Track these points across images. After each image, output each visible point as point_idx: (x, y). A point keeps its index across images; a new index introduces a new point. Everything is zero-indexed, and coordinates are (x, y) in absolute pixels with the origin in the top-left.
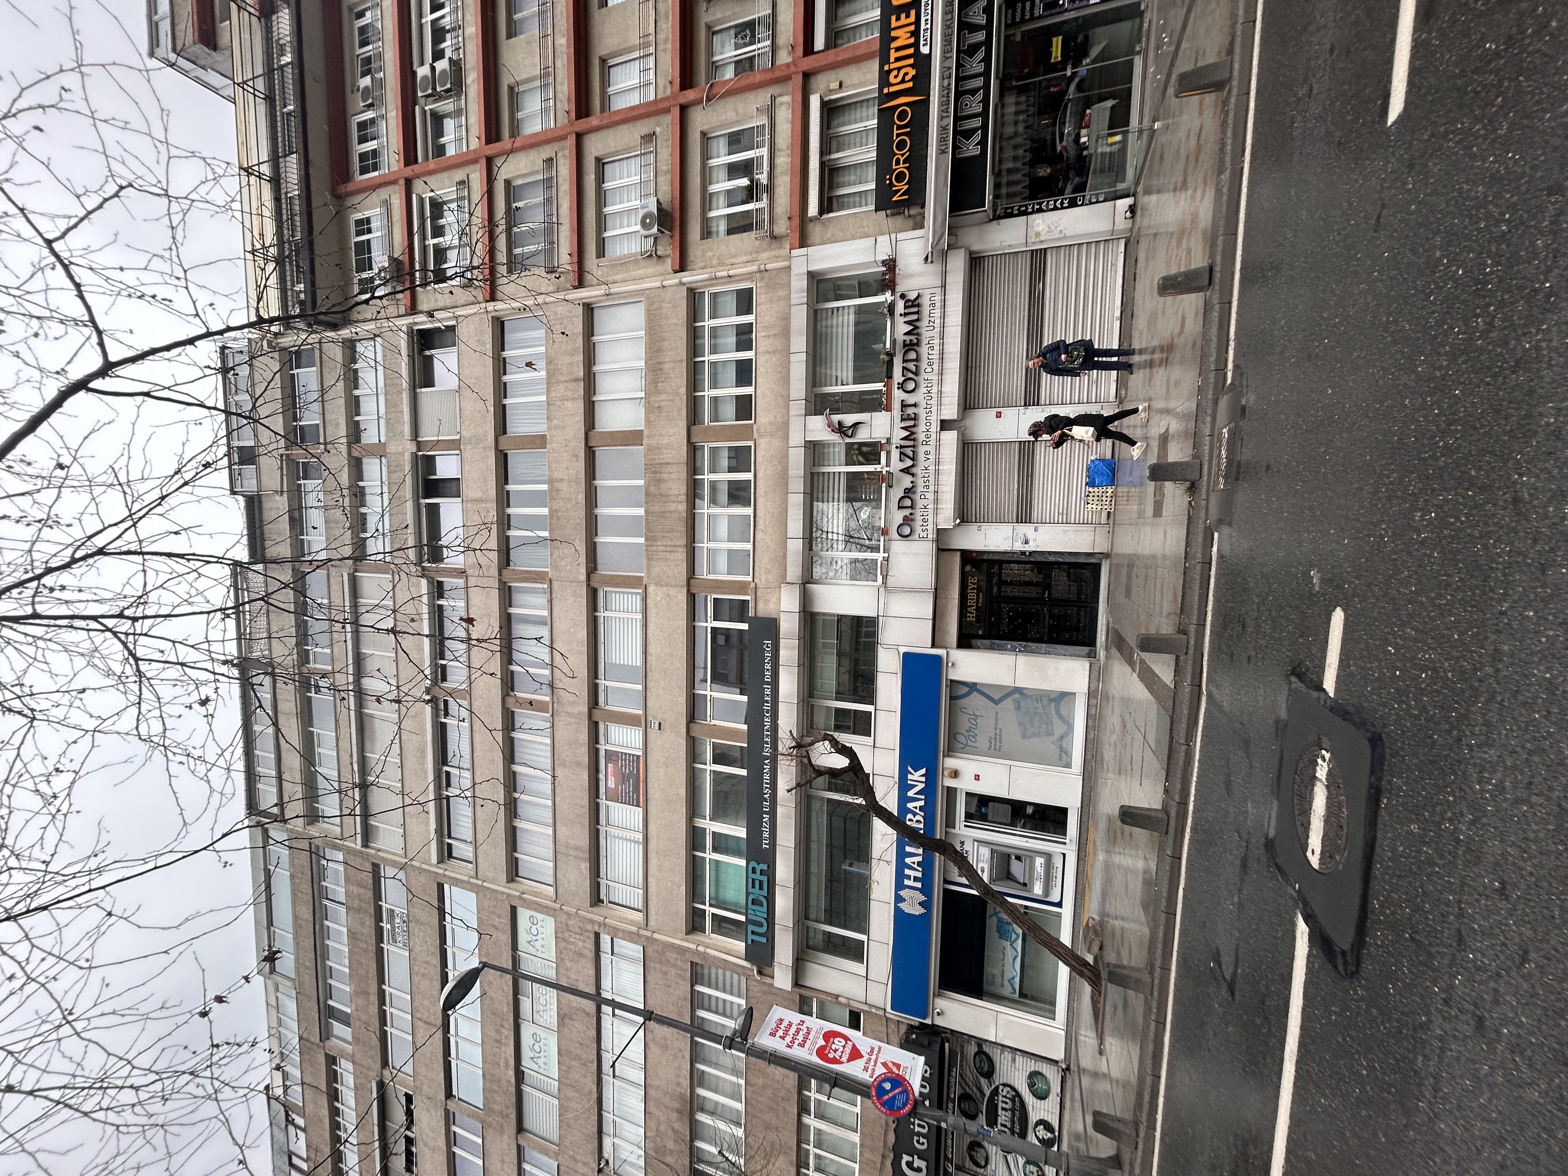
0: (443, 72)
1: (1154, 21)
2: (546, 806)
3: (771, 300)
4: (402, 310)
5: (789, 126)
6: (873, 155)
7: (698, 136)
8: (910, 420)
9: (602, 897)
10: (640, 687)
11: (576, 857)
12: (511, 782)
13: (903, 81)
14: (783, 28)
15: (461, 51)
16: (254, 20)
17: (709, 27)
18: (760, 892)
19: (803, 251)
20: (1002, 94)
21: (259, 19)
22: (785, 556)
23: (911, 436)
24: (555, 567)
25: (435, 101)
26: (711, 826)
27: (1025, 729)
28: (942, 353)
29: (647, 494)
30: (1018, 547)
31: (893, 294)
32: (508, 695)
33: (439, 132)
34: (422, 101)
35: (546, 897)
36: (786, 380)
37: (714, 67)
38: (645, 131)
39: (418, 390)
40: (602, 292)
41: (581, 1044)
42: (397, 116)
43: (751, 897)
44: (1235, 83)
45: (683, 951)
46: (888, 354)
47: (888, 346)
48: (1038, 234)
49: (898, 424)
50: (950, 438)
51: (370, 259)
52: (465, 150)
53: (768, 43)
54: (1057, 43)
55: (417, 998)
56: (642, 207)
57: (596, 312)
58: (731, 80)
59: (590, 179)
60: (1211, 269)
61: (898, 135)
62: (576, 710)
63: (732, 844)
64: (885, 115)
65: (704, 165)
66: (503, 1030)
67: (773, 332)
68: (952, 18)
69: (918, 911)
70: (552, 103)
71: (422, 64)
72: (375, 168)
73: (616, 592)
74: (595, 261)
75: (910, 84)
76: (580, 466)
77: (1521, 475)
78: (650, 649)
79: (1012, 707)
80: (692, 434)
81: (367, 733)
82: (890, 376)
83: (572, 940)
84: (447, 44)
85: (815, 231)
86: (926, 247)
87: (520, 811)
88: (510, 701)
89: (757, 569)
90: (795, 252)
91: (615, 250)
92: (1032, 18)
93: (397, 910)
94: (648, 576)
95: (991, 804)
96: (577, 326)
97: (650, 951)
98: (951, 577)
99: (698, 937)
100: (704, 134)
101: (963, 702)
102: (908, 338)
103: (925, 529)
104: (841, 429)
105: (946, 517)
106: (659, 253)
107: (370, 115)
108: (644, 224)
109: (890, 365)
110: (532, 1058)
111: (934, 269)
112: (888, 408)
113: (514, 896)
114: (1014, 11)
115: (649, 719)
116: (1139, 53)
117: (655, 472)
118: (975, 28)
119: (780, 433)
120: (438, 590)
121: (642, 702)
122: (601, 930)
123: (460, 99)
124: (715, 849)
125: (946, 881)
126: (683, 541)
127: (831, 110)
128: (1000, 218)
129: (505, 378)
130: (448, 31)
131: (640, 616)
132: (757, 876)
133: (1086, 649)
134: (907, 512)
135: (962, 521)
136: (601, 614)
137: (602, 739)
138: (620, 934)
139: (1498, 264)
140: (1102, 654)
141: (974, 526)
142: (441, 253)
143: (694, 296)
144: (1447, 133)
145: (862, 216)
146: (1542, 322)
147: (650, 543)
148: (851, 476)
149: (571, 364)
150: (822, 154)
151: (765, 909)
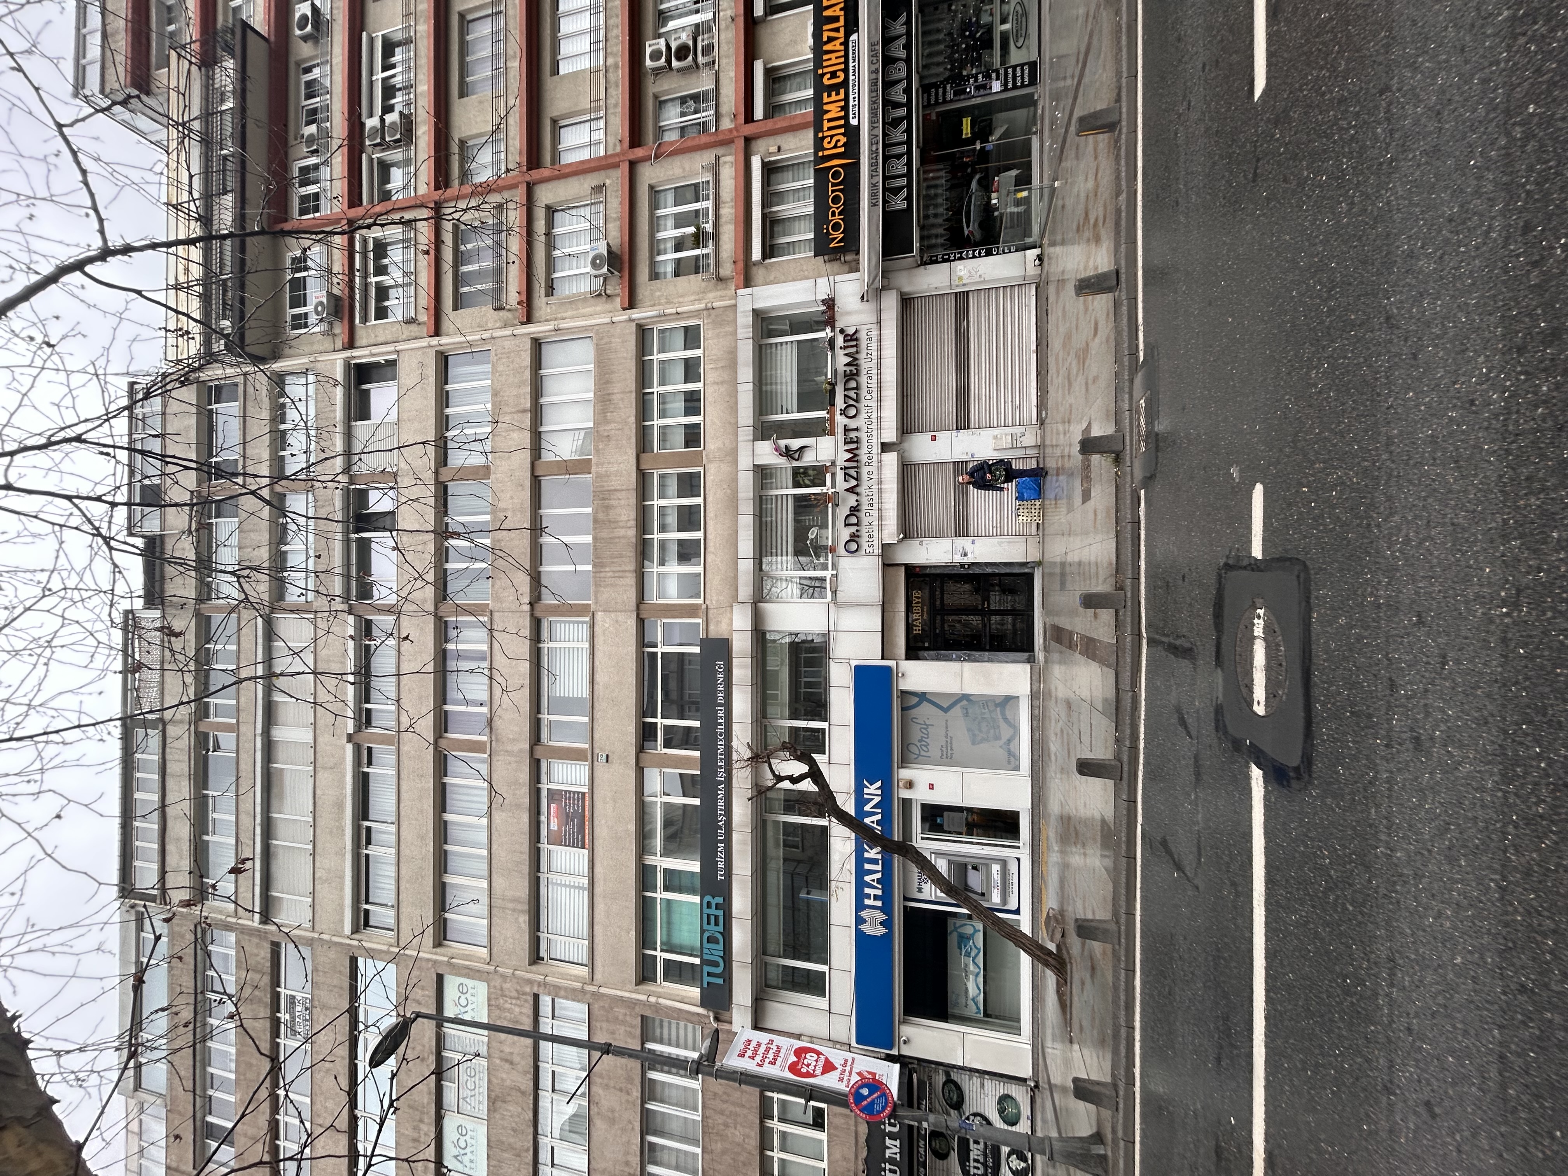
0: (393, 123)
1: (1047, 106)
2: (480, 857)
3: (718, 336)
4: (339, 345)
5: (733, 181)
6: (810, 209)
7: (646, 188)
8: (853, 443)
9: (543, 953)
10: (586, 719)
11: (514, 910)
12: (442, 833)
13: (835, 147)
14: (726, 100)
15: (412, 106)
16: (194, 68)
17: (656, 97)
18: (717, 928)
19: (748, 291)
20: (923, 161)
21: (200, 69)
22: (736, 578)
23: (854, 458)
24: (497, 598)
25: (383, 150)
26: (661, 862)
27: (974, 735)
28: (880, 382)
29: (595, 521)
30: (958, 559)
31: (833, 330)
32: (441, 737)
33: (385, 178)
34: (370, 150)
35: (479, 960)
36: (733, 409)
37: (660, 131)
38: (595, 183)
39: (354, 423)
40: (551, 327)
41: (514, 1130)
42: (342, 162)
43: (706, 935)
44: (1124, 123)
45: (632, 1004)
46: (830, 384)
47: (829, 376)
48: (960, 278)
49: (842, 447)
50: (891, 459)
51: (305, 295)
52: (413, 194)
53: (712, 112)
54: (967, 123)
55: (319, 1099)
56: (592, 249)
57: (544, 347)
58: (677, 141)
59: (540, 226)
60: (1117, 272)
61: (833, 191)
62: (516, 748)
63: (685, 882)
64: (821, 175)
65: (652, 215)
66: (422, 1126)
67: (720, 365)
68: (877, 95)
69: (879, 931)
70: (503, 155)
71: (371, 115)
72: (317, 209)
73: (561, 622)
74: (544, 299)
75: (842, 150)
76: (526, 495)
77: (1388, 299)
78: (597, 677)
79: (961, 715)
80: (641, 462)
81: (275, 791)
82: (833, 404)
83: (508, 1006)
84: (398, 100)
85: (759, 274)
86: (862, 286)
87: (450, 864)
88: (443, 743)
89: (707, 590)
90: (739, 292)
91: (564, 290)
92: (945, 102)
93: (299, 996)
94: (596, 603)
95: (946, 814)
96: (526, 359)
97: (596, 1007)
98: (896, 590)
99: (649, 987)
100: (651, 187)
101: (914, 712)
102: (848, 369)
103: (871, 545)
104: (788, 453)
105: (890, 532)
106: (608, 292)
107: (313, 160)
108: (594, 264)
109: (832, 392)
110: (456, 1157)
111: (870, 307)
112: (832, 433)
113: (441, 962)
114: (929, 95)
115: (596, 751)
116: (1035, 133)
117: (604, 499)
118: (897, 105)
119: (729, 458)
120: (366, 628)
121: (589, 734)
122: (540, 991)
123: (408, 150)
124: (667, 888)
125: (906, 899)
126: (632, 566)
127: (770, 170)
128: (926, 264)
129: (448, 411)
130: (400, 89)
131: (587, 645)
132: (713, 911)
133: (1026, 655)
134: (853, 529)
135: (905, 537)
136: (544, 646)
137: (544, 778)
138: (562, 993)
139: (1352, 158)
140: (1040, 655)
141: (916, 542)
142: (383, 292)
143: (643, 332)
144: (1301, 86)
145: (802, 261)
146: (1388, 184)
147: (598, 569)
148: (797, 498)
149: (518, 396)
150: (763, 207)
151: (721, 946)
